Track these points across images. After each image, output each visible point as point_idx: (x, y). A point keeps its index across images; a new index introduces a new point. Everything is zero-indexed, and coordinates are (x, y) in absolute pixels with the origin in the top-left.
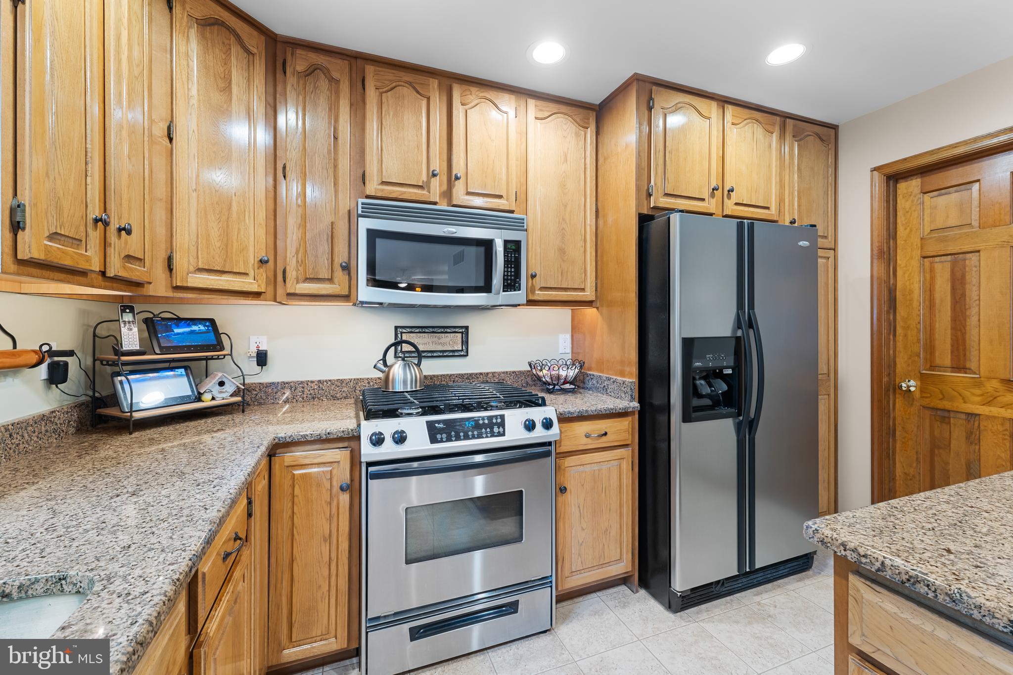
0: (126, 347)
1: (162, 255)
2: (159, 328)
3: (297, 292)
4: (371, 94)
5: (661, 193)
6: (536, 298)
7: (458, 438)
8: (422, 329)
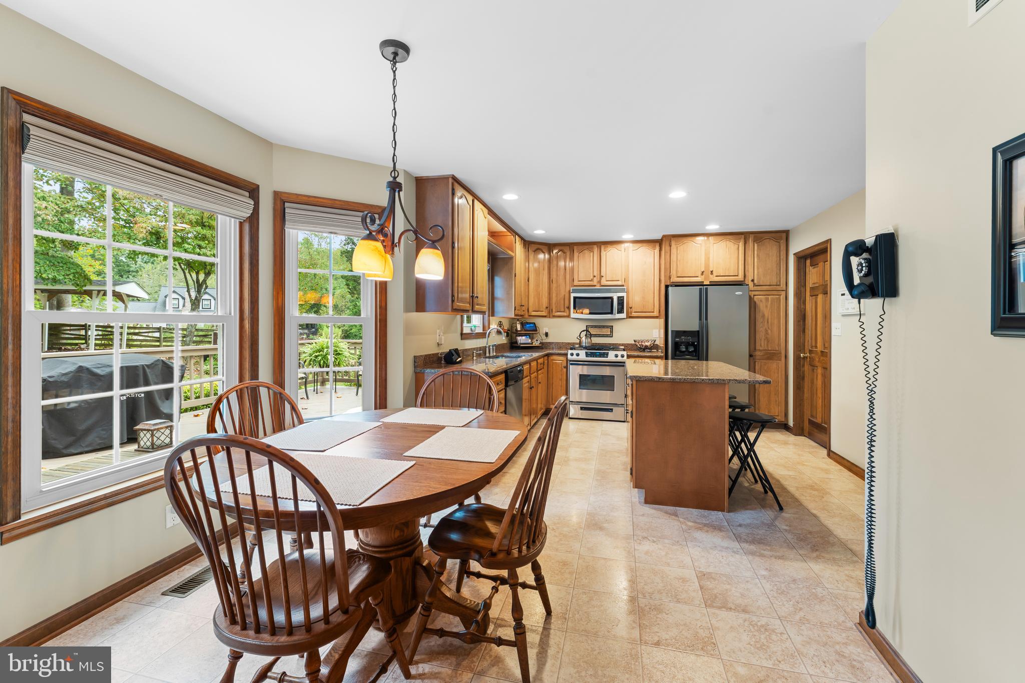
0: (518, 329)
1: (527, 309)
2: (524, 325)
3: (555, 315)
4: (576, 254)
5: (675, 276)
6: (632, 316)
7: (593, 357)
8: (596, 327)
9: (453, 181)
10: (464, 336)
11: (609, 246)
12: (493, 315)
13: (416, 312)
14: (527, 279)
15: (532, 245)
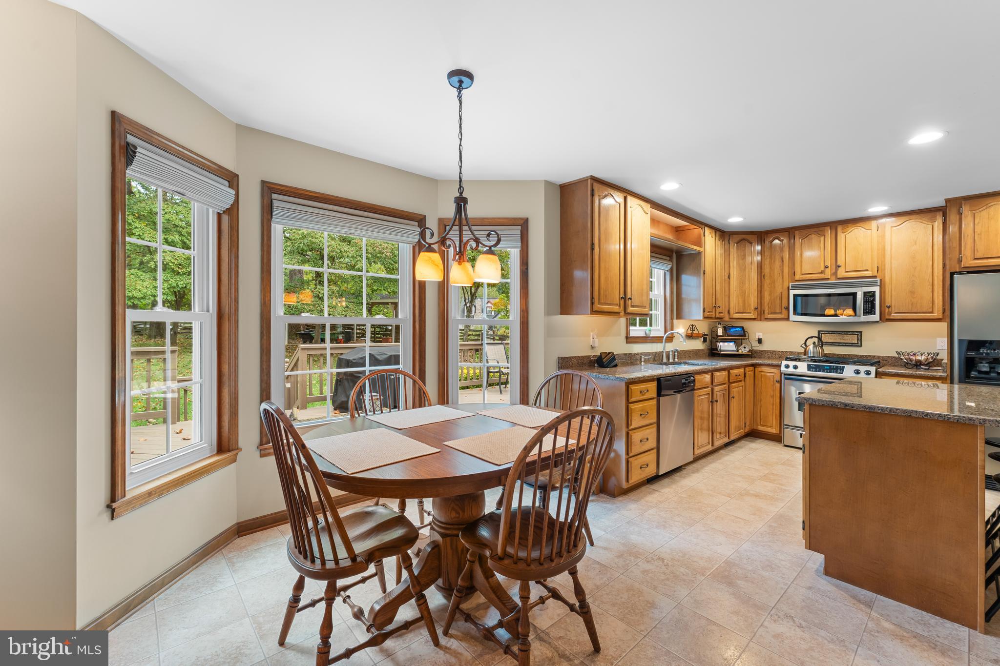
0: (719, 334)
1: (727, 310)
2: (727, 329)
3: (769, 317)
4: (798, 241)
5: (970, 258)
6: (891, 318)
8: (833, 332)
9: (593, 181)
10: (629, 340)
11: (849, 225)
12: (679, 317)
13: (561, 314)
14: (728, 275)
15: (734, 236)
